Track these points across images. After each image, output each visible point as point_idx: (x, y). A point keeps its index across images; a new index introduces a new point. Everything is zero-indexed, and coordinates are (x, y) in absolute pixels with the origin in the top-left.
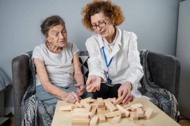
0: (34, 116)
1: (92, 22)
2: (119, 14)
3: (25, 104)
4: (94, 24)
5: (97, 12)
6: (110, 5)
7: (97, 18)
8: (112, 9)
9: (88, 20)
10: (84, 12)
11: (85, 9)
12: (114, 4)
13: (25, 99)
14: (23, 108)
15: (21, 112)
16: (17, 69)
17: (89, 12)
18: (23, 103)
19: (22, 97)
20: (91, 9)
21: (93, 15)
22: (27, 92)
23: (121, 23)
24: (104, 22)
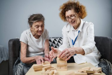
2: (84, 11)
4: (67, 17)
5: (70, 9)
9: (63, 14)
10: (61, 8)
12: (81, 5)
15: (13, 72)
19: (14, 63)
21: (67, 11)
23: (85, 17)
24: (74, 16)
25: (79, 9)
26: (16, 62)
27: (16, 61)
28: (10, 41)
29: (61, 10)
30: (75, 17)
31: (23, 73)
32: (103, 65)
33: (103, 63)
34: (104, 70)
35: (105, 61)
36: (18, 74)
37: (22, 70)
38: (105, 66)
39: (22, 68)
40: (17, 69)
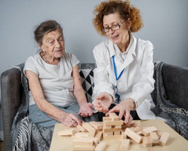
0: (28, 142)
1: (105, 23)
3: (16, 127)
4: (106, 26)
5: (112, 12)
6: (128, 6)
7: (111, 19)
8: (129, 11)
9: (100, 20)
10: (97, 10)
11: (98, 7)
13: (17, 122)
14: (14, 132)
15: (12, 138)
16: (6, 85)
17: (103, 10)
18: (13, 126)
19: (12, 120)
20: (105, 8)
22: (18, 113)
26: (15, 118)
27: (15, 115)
30: (120, 26)
32: (181, 122)
33: (181, 117)
34: (183, 130)
35: (184, 112)
36: (22, 142)
37: (30, 133)
38: (186, 124)
39: (30, 130)
40: (19, 132)
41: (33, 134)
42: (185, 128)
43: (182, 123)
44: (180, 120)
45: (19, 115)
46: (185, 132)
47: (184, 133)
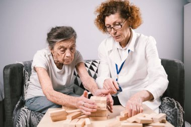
0: (27, 125)
1: (106, 23)
2: (137, 16)
3: (16, 113)
5: (113, 13)
6: (128, 5)
9: (101, 21)
11: (99, 8)
12: (132, 5)
13: (17, 110)
14: (15, 118)
15: (13, 123)
16: (8, 76)
18: (14, 113)
19: (14, 107)
21: (108, 16)
22: (19, 102)
23: (138, 26)
24: (119, 24)
25: (128, 12)
26: (17, 106)
27: (17, 103)
28: (6, 68)
29: (98, 14)
30: (121, 26)
31: (30, 124)
32: (167, 108)
33: (167, 104)
34: (169, 116)
35: (170, 100)
36: (21, 126)
37: (29, 118)
38: (171, 110)
39: (29, 116)
40: (19, 118)
41: (32, 119)
42: (171, 114)
43: (167, 110)
44: (166, 107)
45: (19, 103)
46: (171, 117)
47: (171, 119)
